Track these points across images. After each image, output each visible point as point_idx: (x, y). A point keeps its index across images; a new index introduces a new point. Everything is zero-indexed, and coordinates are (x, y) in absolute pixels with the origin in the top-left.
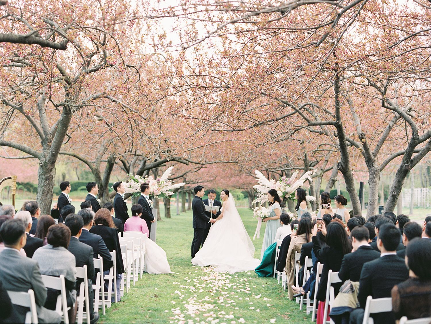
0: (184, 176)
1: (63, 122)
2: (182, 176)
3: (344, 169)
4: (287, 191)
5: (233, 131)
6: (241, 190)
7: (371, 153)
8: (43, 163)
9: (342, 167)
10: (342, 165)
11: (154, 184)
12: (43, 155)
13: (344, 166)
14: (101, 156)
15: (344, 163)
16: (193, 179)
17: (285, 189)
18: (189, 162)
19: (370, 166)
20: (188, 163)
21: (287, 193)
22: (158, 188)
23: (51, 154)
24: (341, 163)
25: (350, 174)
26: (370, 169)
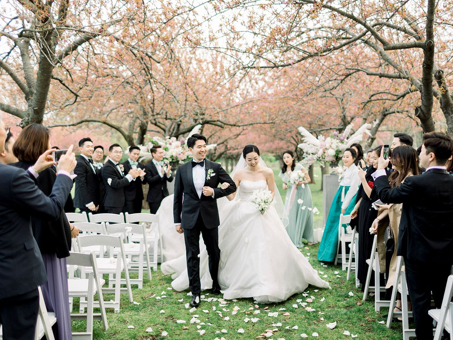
0: (225, 143)
1: (42, 65)
2: (223, 143)
3: (424, 115)
4: (340, 149)
5: (273, 68)
6: (274, 154)
7: (450, 97)
8: (24, 123)
9: (423, 113)
10: (422, 110)
11: (177, 147)
12: (26, 114)
13: (425, 111)
14: (133, 122)
15: (425, 106)
16: (233, 146)
17: (337, 147)
18: (225, 124)
19: (449, 113)
20: (223, 125)
21: (340, 151)
22: (182, 151)
23: (33, 111)
24: (420, 107)
25: (432, 122)
26: (449, 117)
